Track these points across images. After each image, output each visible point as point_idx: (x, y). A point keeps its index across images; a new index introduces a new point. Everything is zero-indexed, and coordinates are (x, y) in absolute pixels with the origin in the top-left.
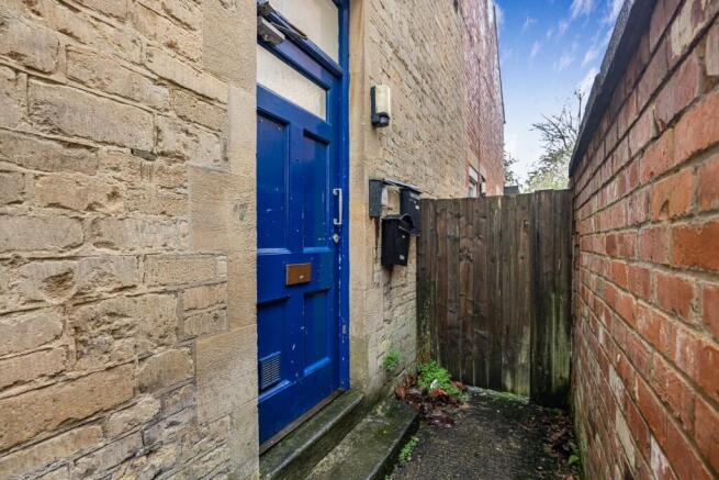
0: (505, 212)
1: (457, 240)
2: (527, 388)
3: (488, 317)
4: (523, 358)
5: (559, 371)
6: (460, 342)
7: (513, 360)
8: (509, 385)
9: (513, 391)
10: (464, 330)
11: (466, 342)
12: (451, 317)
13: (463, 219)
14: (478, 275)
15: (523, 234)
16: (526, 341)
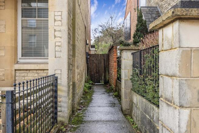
0: (100, 56)
1: (93, 61)
2: (103, 82)
3: (98, 72)
4: (103, 78)
5: (107, 79)
6: (94, 77)
7: (102, 78)
8: (101, 82)
9: (102, 83)
10: (95, 75)
11: (95, 76)
12: (92, 73)
13: (94, 57)
14: (97, 66)
15: (103, 60)
16: (103, 75)
